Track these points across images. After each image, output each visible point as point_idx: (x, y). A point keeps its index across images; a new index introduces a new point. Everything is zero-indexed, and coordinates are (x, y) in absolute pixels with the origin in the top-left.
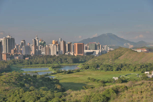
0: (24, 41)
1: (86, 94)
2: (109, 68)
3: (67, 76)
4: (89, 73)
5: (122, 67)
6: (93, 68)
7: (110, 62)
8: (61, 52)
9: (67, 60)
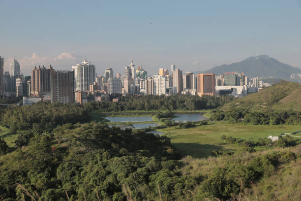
1: (217, 165)
2: (262, 119)
3: (184, 132)
4: (225, 127)
5: (286, 118)
6: (231, 118)
7: (263, 109)
8: (174, 89)
9: (186, 103)
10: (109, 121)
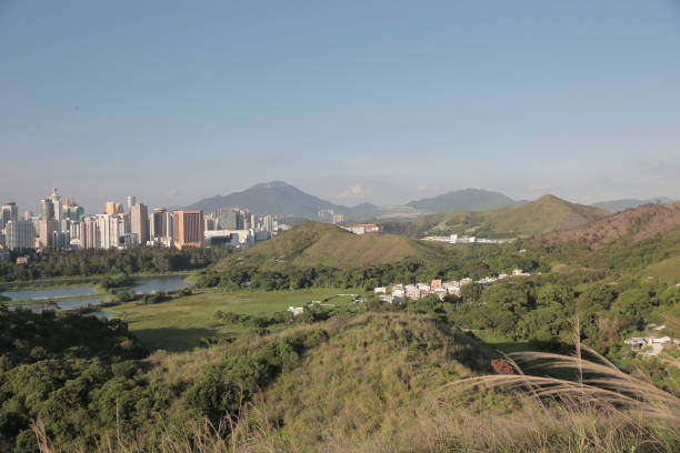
0: (13, 204)
1: (209, 360)
2: (279, 281)
3: (152, 309)
4: (221, 297)
5: (313, 278)
6: (231, 282)
7: (279, 265)
8: (132, 237)
9: (154, 261)
10: (9, 299)
